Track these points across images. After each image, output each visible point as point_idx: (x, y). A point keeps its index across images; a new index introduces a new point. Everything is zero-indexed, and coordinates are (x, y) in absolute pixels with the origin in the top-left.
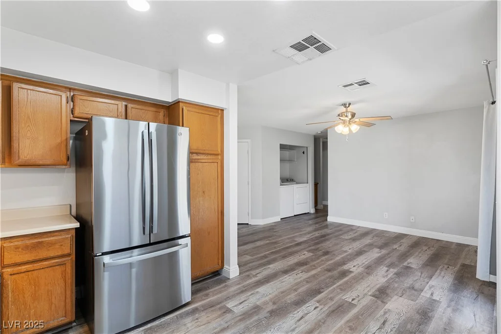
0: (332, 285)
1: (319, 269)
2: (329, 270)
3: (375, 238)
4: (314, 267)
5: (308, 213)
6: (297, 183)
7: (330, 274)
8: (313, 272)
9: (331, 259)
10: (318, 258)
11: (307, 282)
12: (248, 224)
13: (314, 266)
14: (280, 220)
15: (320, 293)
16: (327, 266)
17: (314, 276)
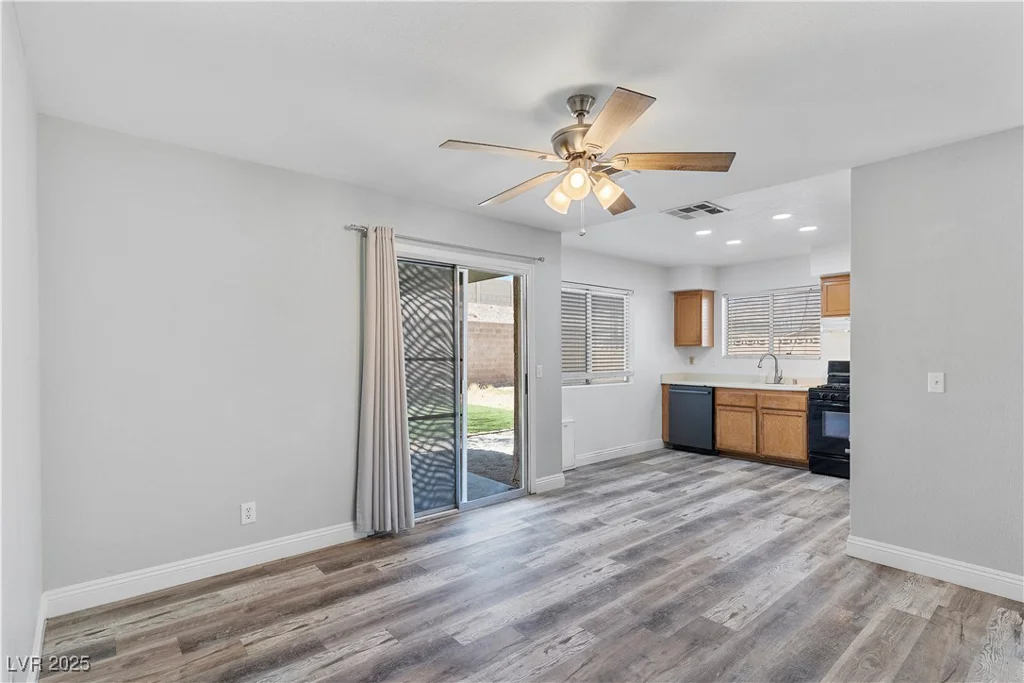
0: (660, 536)
1: (684, 564)
2: (661, 561)
4: (695, 570)
7: (660, 554)
8: (696, 557)
9: (649, 591)
10: (687, 596)
11: (703, 541)
13: (694, 572)
15: (680, 528)
16: (664, 572)
17: (693, 551)
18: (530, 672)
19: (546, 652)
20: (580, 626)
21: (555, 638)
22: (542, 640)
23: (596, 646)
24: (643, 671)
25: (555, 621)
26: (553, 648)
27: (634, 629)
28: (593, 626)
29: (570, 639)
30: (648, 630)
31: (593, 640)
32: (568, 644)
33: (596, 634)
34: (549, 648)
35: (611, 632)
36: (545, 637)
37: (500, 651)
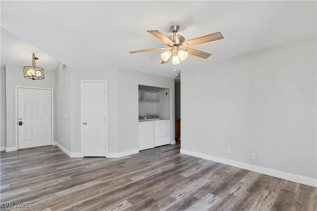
3: (216, 176)
5: (169, 144)
6: (162, 119)
12: (105, 157)
14: (138, 152)
18: (188, 188)
19: (185, 192)
20: (176, 200)
21: (184, 196)
22: (187, 195)
23: (171, 194)
24: (160, 189)
25: (185, 201)
26: (184, 193)
27: (158, 199)
28: (172, 200)
29: (179, 196)
30: (154, 199)
31: (172, 196)
32: (180, 194)
33: (171, 197)
34: (185, 193)
35: (166, 198)
36: (187, 196)
37: (198, 192)
